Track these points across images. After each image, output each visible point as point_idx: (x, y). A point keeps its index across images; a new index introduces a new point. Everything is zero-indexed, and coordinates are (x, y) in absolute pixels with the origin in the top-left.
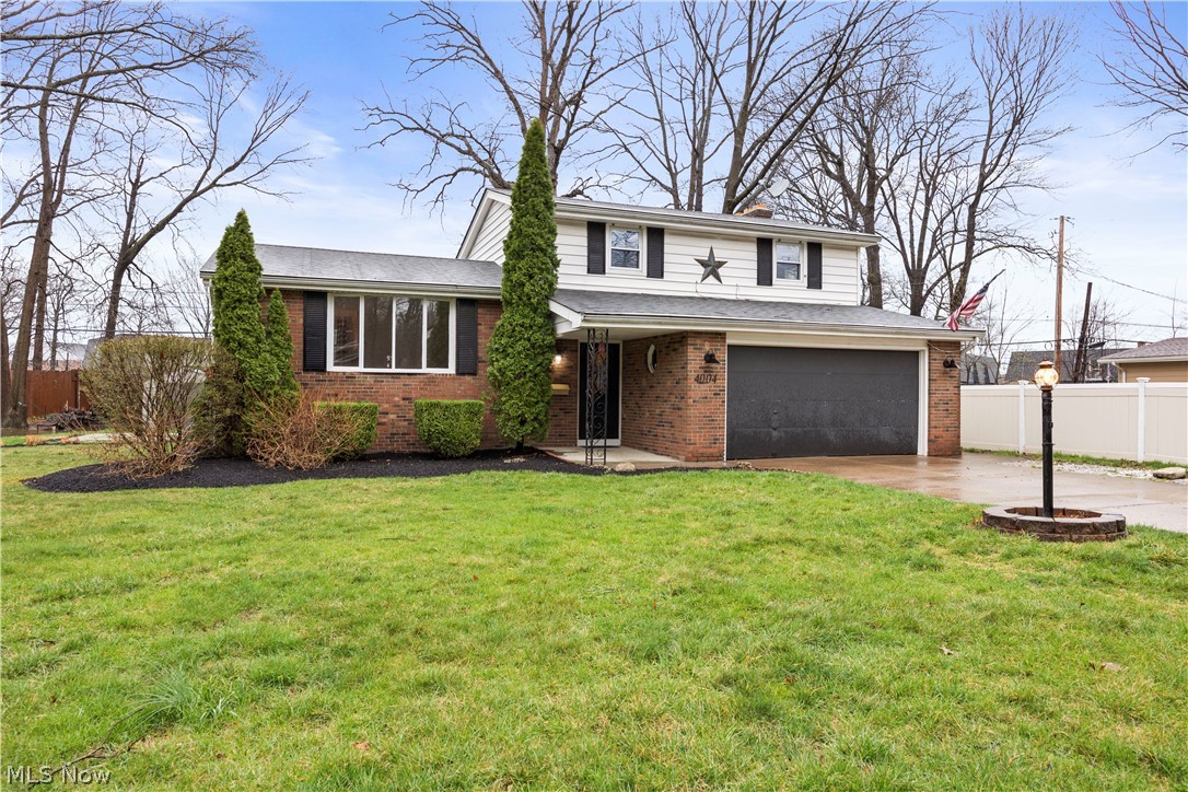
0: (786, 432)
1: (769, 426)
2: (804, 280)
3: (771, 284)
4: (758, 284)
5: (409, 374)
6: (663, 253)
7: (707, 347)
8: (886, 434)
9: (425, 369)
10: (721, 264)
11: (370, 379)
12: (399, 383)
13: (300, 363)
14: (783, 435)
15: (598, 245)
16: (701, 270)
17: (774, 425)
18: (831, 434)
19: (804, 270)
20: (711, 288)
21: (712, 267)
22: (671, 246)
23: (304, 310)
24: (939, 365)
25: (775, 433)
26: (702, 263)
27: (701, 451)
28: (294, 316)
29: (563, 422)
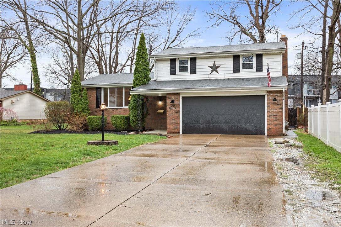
0: (206, 126)
1: (199, 123)
2: (255, 69)
3: (239, 72)
4: (234, 72)
5: (120, 108)
6: (196, 66)
7: (173, 98)
8: (249, 127)
9: (124, 107)
10: (218, 67)
11: (111, 110)
12: (118, 111)
13: (95, 106)
14: (205, 126)
15: (174, 66)
16: (211, 70)
17: (201, 123)
18: (225, 127)
19: (255, 65)
20: (214, 76)
21: (214, 68)
22: (199, 63)
23: (96, 93)
24: (271, 100)
25: (201, 126)
26: (211, 67)
27: (171, 130)
28: (93, 94)
29: (163, 122)
